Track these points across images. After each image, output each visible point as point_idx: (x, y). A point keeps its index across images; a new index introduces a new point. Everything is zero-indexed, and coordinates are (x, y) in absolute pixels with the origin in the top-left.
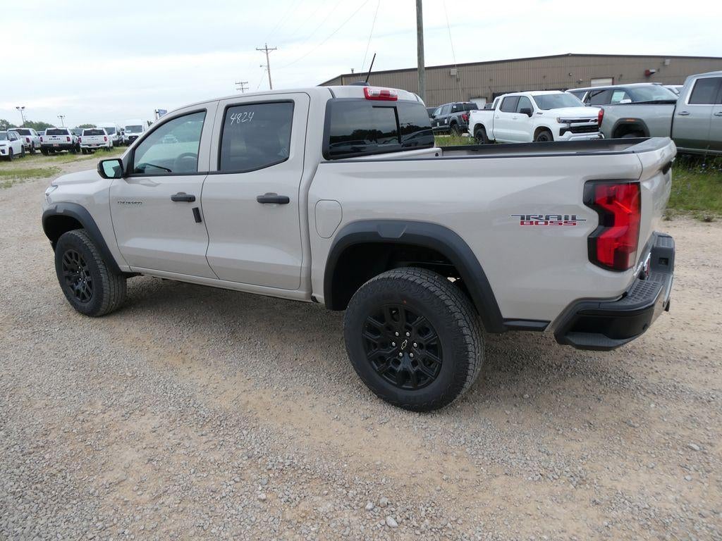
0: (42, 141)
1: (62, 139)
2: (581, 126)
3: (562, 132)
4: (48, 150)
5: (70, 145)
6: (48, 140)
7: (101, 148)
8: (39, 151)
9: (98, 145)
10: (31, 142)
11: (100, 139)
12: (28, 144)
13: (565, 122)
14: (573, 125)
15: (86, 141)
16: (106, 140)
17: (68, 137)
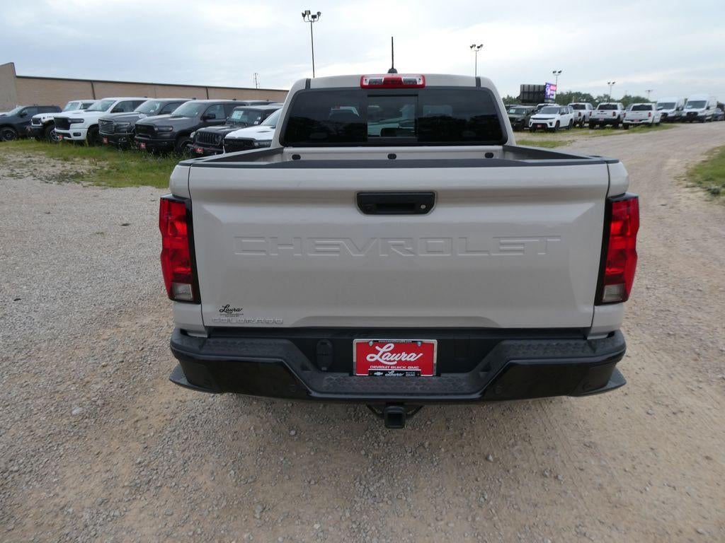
0: (590, 115)
1: (609, 114)
4: (594, 124)
5: (614, 120)
6: (597, 114)
7: (643, 123)
8: (587, 125)
9: (640, 120)
10: (582, 116)
11: (644, 114)
12: (579, 118)
15: (631, 115)
16: (650, 116)
17: (614, 113)
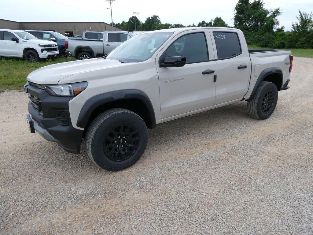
2: (49, 49)
3: (42, 51)
13: (42, 46)
14: (46, 48)
